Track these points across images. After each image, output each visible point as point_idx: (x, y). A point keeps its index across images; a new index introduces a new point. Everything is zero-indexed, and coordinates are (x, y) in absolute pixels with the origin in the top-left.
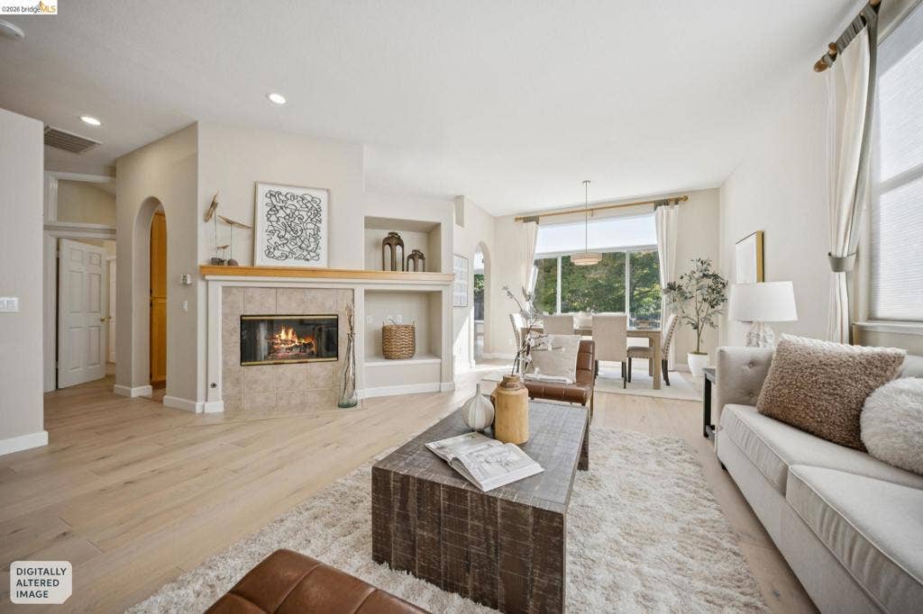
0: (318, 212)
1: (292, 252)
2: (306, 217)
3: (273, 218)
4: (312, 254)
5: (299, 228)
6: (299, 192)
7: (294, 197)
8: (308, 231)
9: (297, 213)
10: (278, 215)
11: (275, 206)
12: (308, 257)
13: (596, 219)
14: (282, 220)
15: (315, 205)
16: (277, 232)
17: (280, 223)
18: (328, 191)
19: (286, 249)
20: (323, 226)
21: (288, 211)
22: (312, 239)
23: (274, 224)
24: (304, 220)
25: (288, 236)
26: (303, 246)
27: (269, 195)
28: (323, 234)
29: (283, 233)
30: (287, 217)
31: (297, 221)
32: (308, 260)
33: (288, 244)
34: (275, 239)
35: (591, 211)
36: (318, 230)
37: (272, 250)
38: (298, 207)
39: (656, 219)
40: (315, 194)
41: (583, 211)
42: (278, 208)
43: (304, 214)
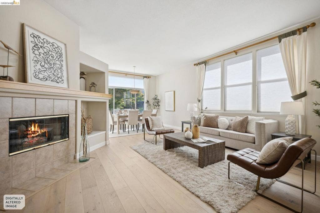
0: (61, 56)
1: (49, 76)
2: (55, 57)
3: (36, 52)
4: (60, 80)
5: (52, 63)
6: (51, 41)
7: (48, 43)
8: (57, 66)
9: (50, 53)
10: (39, 51)
11: (37, 45)
12: (58, 81)
13: (127, 77)
14: (42, 55)
15: (59, 51)
16: (40, 62)
17: (41, 57)
18: (65, 45)
19: (46, 74)
20: (64, 63)
21: (45, 50)
22: (59, 71)
23: (38, 56)
24: (55, 58)
25: (46, 66)
26: (55, 74)
27: (32, 36)
28: (64, 68)
29: (43, 64)
30: (45, 54)
31: (50, 57)
32: (58, 83)
33: (47, 71)
34: (39, 66)
35: (126, 74)
36: (62, 65)
37: (37, 73)
38: (51, 50)
39: (144, 82)
40: (59, 44)
41: (133, 75)
42: (40, 47)
43: (54, 54)
